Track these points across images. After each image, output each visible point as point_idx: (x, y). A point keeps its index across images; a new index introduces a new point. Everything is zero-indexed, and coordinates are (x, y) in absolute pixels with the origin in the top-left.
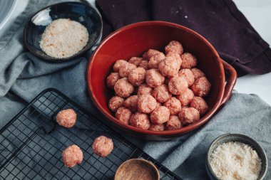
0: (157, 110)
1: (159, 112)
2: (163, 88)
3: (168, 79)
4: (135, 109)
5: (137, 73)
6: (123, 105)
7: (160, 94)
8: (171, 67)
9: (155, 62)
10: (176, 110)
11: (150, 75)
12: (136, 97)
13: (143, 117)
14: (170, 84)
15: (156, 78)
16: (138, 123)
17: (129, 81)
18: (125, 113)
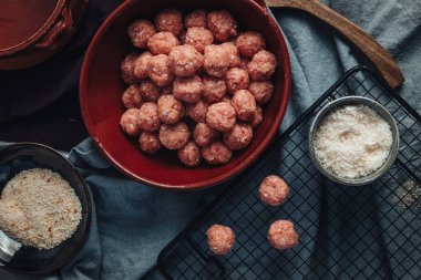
0: (240, 107)
1: (244, 106)
2: (210, 85)
3: (202, 73)
4: (219, 135)
5: (168, 106)
6: (200, 148)
7: (216, 92)
8: (191, 61)
9: (165, 76)
10: (245, 80)
11: (184, 94)
12: (202, 126)
13: (238, 131)
14: (211, 73)
15: (193, 87)
16: (243, 140)
17: (172, 126)
18: (217, 150)
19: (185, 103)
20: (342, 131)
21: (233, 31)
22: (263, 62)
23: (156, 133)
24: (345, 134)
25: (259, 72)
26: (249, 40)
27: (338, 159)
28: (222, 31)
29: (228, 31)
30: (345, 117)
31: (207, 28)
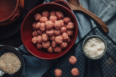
0: (64, 37)
1: (65, 37)
2: (56, 31)
3: (54, 28)
4: (58, 45)
5: (45, 37)
6: (53, 48)
7: (58, 33)
8: (51, 25)
9: (44, 29)
10: (66, 30)
11: (49, 34)
12: (54, 42)
13: (63, 44)
14: (56, 28)
15: (51, 32)
16: (65, 46)
17: (46, 42)
18: (58, 49)
19: (49, 36)
20: (91, 45)
21: (63, 17)
22: (70, 25)
23: (41, 44)
24: (92, 45)
25: (69, 28)
26: (67, 19)
27: (90, 52)
28: (60, 17)
29: (61, 17)
30: (92, 41)
31: (55, 16)
